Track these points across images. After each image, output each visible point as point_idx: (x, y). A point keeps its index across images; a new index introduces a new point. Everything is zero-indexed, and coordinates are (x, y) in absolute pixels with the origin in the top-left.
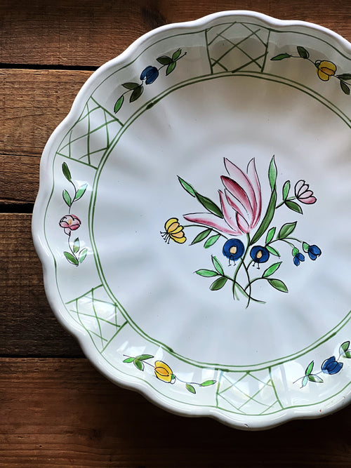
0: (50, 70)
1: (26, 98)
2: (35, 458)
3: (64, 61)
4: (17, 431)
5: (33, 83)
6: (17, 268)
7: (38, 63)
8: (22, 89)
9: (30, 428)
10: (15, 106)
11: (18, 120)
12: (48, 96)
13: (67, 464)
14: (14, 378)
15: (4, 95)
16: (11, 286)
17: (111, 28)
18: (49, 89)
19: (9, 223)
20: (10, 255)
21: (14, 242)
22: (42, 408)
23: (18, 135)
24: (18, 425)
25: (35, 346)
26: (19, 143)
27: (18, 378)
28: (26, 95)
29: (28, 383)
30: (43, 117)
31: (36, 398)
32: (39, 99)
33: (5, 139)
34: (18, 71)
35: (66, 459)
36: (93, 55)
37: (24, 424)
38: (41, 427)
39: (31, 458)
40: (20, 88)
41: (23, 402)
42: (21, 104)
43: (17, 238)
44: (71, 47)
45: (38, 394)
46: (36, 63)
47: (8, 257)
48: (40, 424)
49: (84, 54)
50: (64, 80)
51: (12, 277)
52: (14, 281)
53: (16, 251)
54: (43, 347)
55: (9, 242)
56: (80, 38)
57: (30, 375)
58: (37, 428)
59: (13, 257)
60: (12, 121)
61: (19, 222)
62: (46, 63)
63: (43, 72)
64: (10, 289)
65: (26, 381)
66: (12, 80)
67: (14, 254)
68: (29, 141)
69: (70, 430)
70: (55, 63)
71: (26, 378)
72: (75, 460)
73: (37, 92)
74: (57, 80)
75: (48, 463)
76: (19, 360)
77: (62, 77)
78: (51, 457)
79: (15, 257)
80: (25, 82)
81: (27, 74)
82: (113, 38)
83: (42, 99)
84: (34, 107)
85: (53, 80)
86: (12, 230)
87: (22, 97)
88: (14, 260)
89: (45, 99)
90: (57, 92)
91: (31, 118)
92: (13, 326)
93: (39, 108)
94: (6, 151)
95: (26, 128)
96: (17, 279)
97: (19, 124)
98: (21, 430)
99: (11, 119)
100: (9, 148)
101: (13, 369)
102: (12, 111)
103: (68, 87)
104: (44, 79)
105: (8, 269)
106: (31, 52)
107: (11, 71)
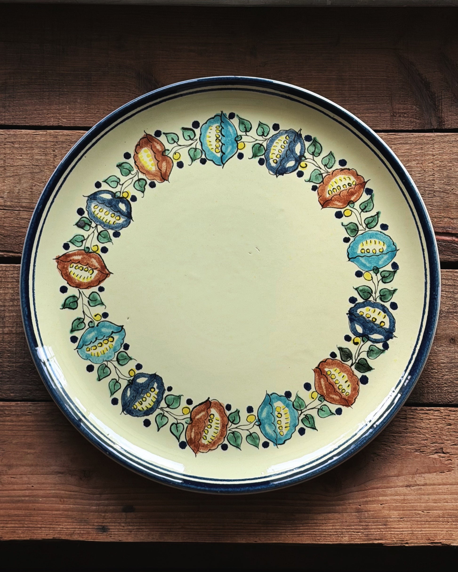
0: (48, 131)
1: (25, 157)
2: (27, 498)
3: (64, 122)
4: (10, 472)
5: (32, 143)
6: (13, 316)
7: (39, 124)
8: (22, 148)
9: (22, 469)
10: (15, 164)
11: (17, 178)
12: (46, 155)
13: (58, 504)
14: (8, 421)
15: (5, 154)
16: (7, 334)
17: (108, 91)
18: (46, 148)
19: (7, 273)
20: (7, 304)
21: (11, 291)
22: (34, 449)
23: (17, 191)
24: (10, 466)
25: (29, 390)
26: (18, 199)
27: (12, 421)
28: (26, 154)
29: (22, 426)
30: (40, 174)
31: (29, 440)
32: (36, 157)
33: (5, 195)
34: (18, 132)
35: (57, 499)
36: (91, 116)
37: (17, 465)
38: (33, 468)
39: (23, 498)
40: (20, 147)
41: (16, 444)
42: (20, 163)
43: (13, 288)
44: (70, 109)
45: (30, 436)
46: (37, 124)
47: (5, 306)
48: (32, 465)
49: (83, 115)
50: (61, 140)
51: (8, 325)
52: (10, 328)
53: (12, 300)
54: (37, 392)
55: (6, 292)
56: (79, 101)
57: (23, 418)
58: (29, 469)
59: (9, 306)
60: (12, 179)
61: (16, 272)
62: (46, 124)
63: (40, 132)
64: (6, 336)
65: (19, 424)
66: (13, 140)
67: (11, 303)
68: (27, 197)
69: (60, 471)
70: (55, 124)
71: (20, 421)
72: (65, 500)
73: (36, 151)
74: (55, 140)
75: (38, 503)
76: (13, 403)
77: (59, 137)
78: (42, 497)
79: (12, 306)
80: (25, 142)
81: (26, 134)
82: (110, 100)
83: (40, 157)
84: (33, 165)
85: (51, 140)
86: (9, 280)
87: (21, 156)
88: (10, 309)
89: (43, 157)
90: (54, 151)
91: (29, 175)
92: (9, 371)
93: (37, 166)
94: (5, 206)
95: (25, 185)
96: (13, 327)
97: (18, 181)
98: (14, 471)
99: (10, 177)
100: (9, 204)
101: (7, 412)
102: (12, 169)
103: (64, 146)
104: (43, 139)
105: (5, 317)
106: (33, 114)
107: (12, 132)
